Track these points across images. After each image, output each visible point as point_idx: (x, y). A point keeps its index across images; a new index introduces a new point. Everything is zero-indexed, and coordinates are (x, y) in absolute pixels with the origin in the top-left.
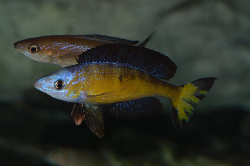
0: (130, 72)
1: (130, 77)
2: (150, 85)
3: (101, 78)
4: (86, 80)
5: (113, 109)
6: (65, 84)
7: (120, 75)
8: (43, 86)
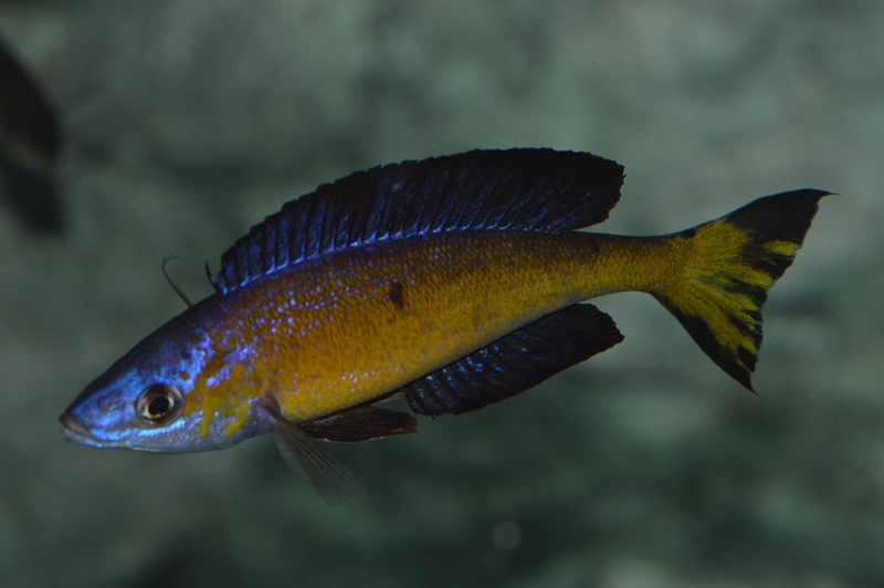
0: (430, 258)
1: (434, 276)
2: (534, 276)
3: (313, 324)
4: (257, 350)
5: (422, 395)
6: (178, 393)
7: (392, 284)
8: (94, 432)
